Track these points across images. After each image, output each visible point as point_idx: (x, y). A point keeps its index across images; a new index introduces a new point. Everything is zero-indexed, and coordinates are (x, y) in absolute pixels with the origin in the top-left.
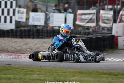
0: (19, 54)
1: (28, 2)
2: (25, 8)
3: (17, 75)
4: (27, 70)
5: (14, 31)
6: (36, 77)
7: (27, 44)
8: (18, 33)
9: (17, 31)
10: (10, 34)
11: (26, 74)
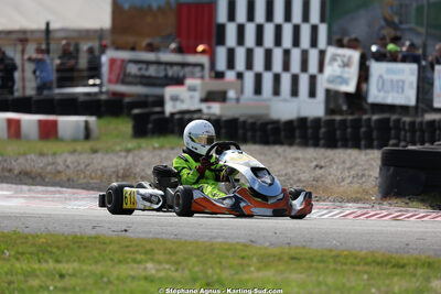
10: (297, 133)
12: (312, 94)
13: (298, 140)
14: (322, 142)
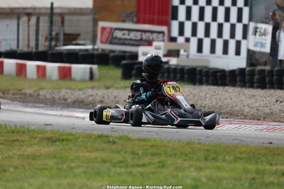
8: (256, 78)
12: (238, 53)
13: (238, 83)
14: (255, 85)
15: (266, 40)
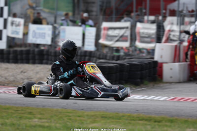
0: (12, 87)
1: (27, 9)
2: (21, 18)
3: (8, 119)
4: (23, 112)
5: (5, 52)
6: (37, 122)
7: (25, 72)
8: (11, 56)
9: (9, 53)
11: (21, 118)
15: (19, 29)
